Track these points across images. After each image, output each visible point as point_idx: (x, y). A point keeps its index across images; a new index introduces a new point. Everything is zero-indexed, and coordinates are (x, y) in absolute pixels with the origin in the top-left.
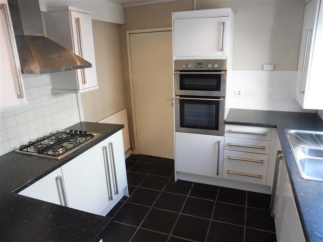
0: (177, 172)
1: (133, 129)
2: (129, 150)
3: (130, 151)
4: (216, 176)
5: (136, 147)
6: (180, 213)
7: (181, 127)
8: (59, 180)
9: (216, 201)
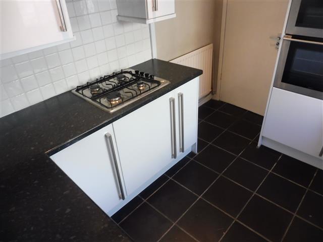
0: (263, 137)
1: (217, 71)
2: (208, 94)
3: (210, 95)
4: (318, 157)
5: (218, 91)
6: (255, 193)
7: (282, 81)
8: (108, 138)
9: (308, 189)
